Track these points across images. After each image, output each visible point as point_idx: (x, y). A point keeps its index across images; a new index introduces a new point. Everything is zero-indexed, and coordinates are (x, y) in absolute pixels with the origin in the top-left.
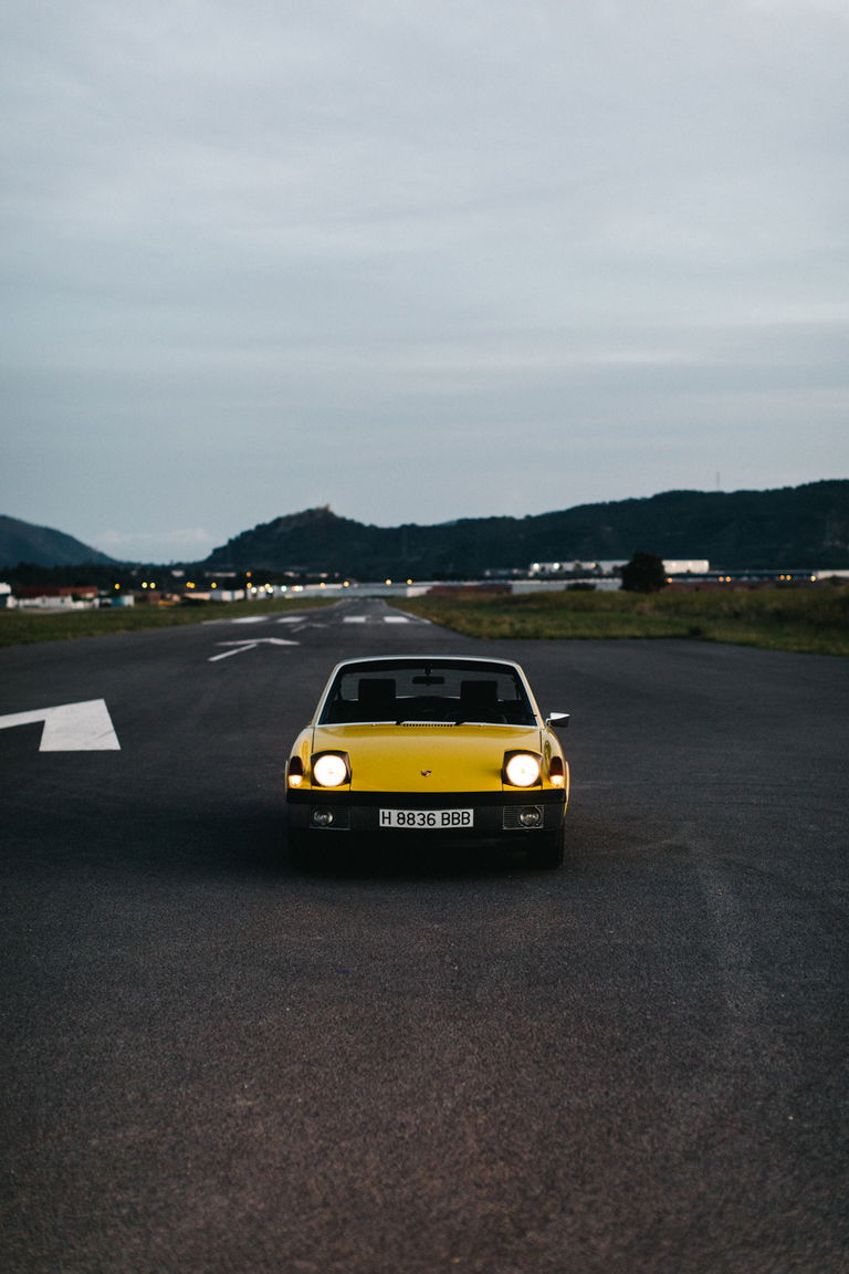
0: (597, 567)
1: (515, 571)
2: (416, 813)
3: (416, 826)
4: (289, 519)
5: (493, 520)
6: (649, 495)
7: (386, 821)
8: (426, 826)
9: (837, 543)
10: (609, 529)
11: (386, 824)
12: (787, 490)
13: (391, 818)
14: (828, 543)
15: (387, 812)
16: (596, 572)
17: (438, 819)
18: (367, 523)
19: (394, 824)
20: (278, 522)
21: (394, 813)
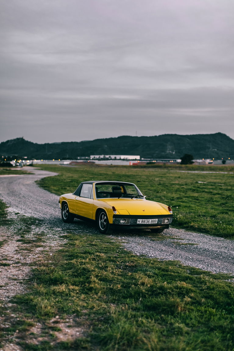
0: (110, 157)
1: (87, 158)
2: (146, 220)
3: (145, 223)
4: (11, 141)
5: (72, 142)
6: (117, 137)
7: (139, 222)
8: (148, 223)
9: (170, 152)
10: (106, 146)
11: (139, 223)
12: (156, 136)
13: (140, 221)
14: (168, 152)
15: (139, 220)
16: (110, 158)
17: (150, 221)
18: (34, 142)
19: (140, 223)
20: (8, 141)
21: (141, 220)
